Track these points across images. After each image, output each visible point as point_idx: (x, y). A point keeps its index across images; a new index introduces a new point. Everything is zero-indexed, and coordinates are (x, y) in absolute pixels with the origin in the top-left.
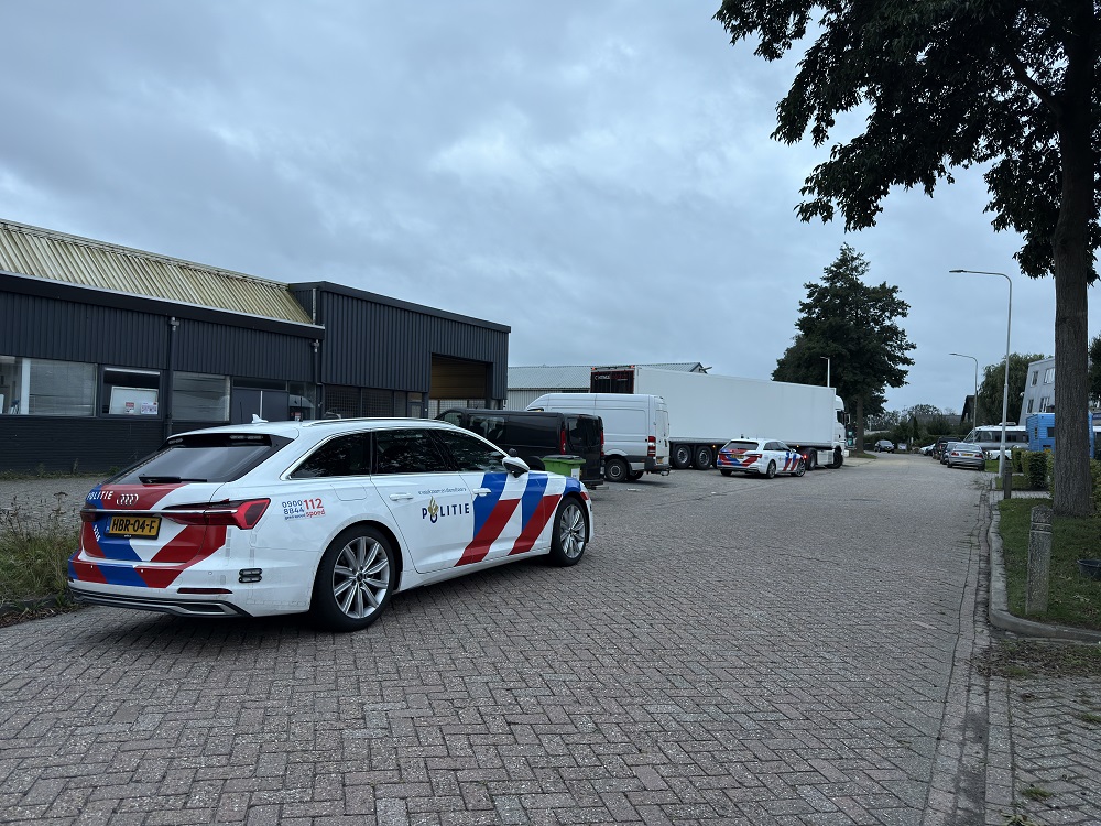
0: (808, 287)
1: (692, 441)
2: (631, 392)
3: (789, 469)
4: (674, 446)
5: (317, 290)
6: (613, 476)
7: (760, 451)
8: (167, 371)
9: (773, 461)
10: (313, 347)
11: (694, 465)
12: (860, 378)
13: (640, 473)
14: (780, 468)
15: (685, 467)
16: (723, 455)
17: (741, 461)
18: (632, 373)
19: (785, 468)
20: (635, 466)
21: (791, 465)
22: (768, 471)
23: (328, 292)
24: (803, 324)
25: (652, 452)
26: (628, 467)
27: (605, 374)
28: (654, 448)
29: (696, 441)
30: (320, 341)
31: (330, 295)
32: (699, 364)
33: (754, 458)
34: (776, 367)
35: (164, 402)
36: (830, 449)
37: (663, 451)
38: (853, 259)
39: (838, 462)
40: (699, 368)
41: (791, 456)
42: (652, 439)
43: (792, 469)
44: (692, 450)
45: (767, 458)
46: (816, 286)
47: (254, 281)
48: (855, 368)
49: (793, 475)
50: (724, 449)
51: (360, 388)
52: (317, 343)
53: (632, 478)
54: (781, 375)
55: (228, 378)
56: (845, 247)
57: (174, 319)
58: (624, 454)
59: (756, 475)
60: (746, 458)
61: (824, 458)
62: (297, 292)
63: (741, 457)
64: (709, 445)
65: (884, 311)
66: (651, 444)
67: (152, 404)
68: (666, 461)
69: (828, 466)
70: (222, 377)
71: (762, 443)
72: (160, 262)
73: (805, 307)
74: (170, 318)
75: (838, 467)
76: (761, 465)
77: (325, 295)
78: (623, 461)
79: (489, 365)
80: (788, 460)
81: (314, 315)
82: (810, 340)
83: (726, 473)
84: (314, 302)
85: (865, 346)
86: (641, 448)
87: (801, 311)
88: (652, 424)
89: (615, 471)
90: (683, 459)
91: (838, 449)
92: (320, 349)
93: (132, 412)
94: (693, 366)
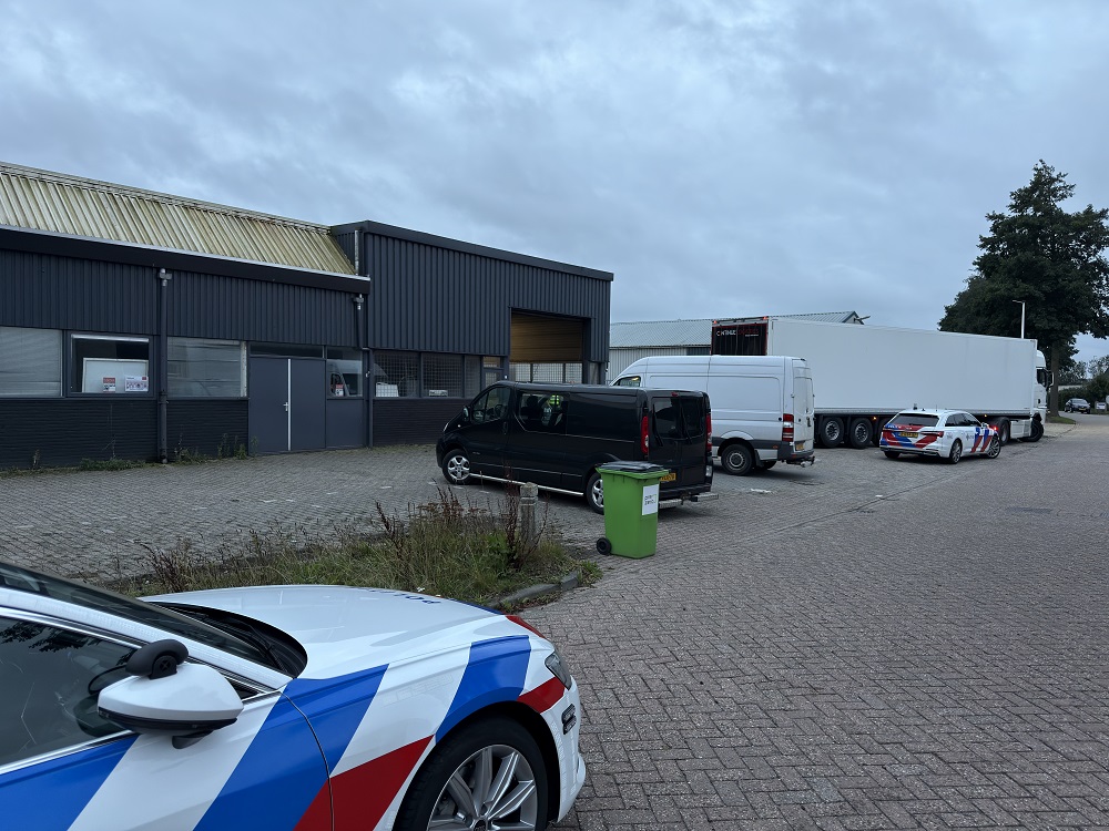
0: (991, 218)
1: (845, 411)
2: (763, 353)
3: (978, 449)
4: (820, 419)
5: (360, 233)
6: (733, 466)
7: (940, 427)
8: (157, 336)
9: (958, 441)
10: (356, 304)
11: (847, 443)
12: (1057, 325)
13: (772, 463)
14: (967, 450)
15: (837, 445)
16: (889, 433)
17: (914, 441)
18: (764, 327)
19: (974, 449)
20: (764, 454)
21: (981, 445)
22: (951, 454)
23: (374, 235)
24: (983, 264)
25: (788, 436)
26: (754, 455)
27: (729, 328)
28: (791, 430)
29: (851, 411)
30: (365, 296)
31: (377, 238)
32: (854, 313)
33: (932, 437)
34: (943, 315)
35: (156, 375)
36: (1027, 417)
37: (804, 433)
38: (1053, 180)
39: (1037, 433)
40: (854, 318)
41: (982, 433)
42: (788, 418)
43: (983, 448)
44: (845, 423)
45: (950, 437)
46: (1001, 217)
47: (284, 223)
48: (1049, 313)
49: (984, 457)
50: (891, 425)
51: (420, 353)
52: (360, 299)
53: (760, 470)
54: (951, 324)
55: (243, 343)
56: (1040, 166)
57: (164, 271)
58: (748, 437)
59: (934, 459)
60: (920, 437)
61: (1017, 431)
62: (339, 236)
63: (915, 435)
64: (869, 416)
65: (1088, 245)
66: (787, 424)
67: (139, 379)
68: (809, 446)
69: (1024, 440)
70: (237, 343)
71: (943, 415)
72: (158, 201)
73: (985, 242)
74: (158, 271)
75: (1036, 440)
76: (941, 447)
77: (370, 238)
78: (748, 447)
79: (586, 322)
80: (977, 437)
81: (357, 263)
82: (993, 281)
83: (892, 456)
84: (356, 248)
85: (1064, 287)
86: (774, 430)
87: (983, 246)
88: (788, 395)
89: (736, 460)
90: (832, 435)
91: (1037, 417)
92: (365, 305)
93: (112, 389)
94: (846, 315)
